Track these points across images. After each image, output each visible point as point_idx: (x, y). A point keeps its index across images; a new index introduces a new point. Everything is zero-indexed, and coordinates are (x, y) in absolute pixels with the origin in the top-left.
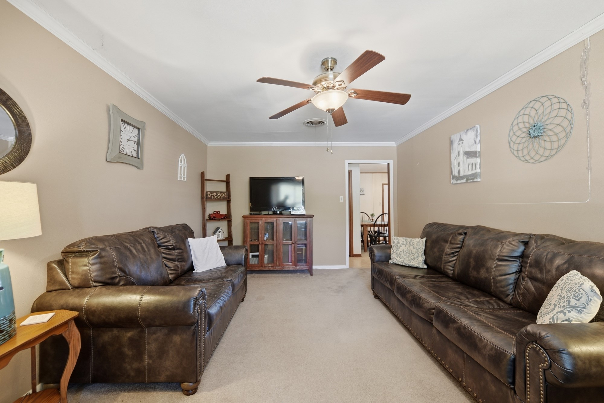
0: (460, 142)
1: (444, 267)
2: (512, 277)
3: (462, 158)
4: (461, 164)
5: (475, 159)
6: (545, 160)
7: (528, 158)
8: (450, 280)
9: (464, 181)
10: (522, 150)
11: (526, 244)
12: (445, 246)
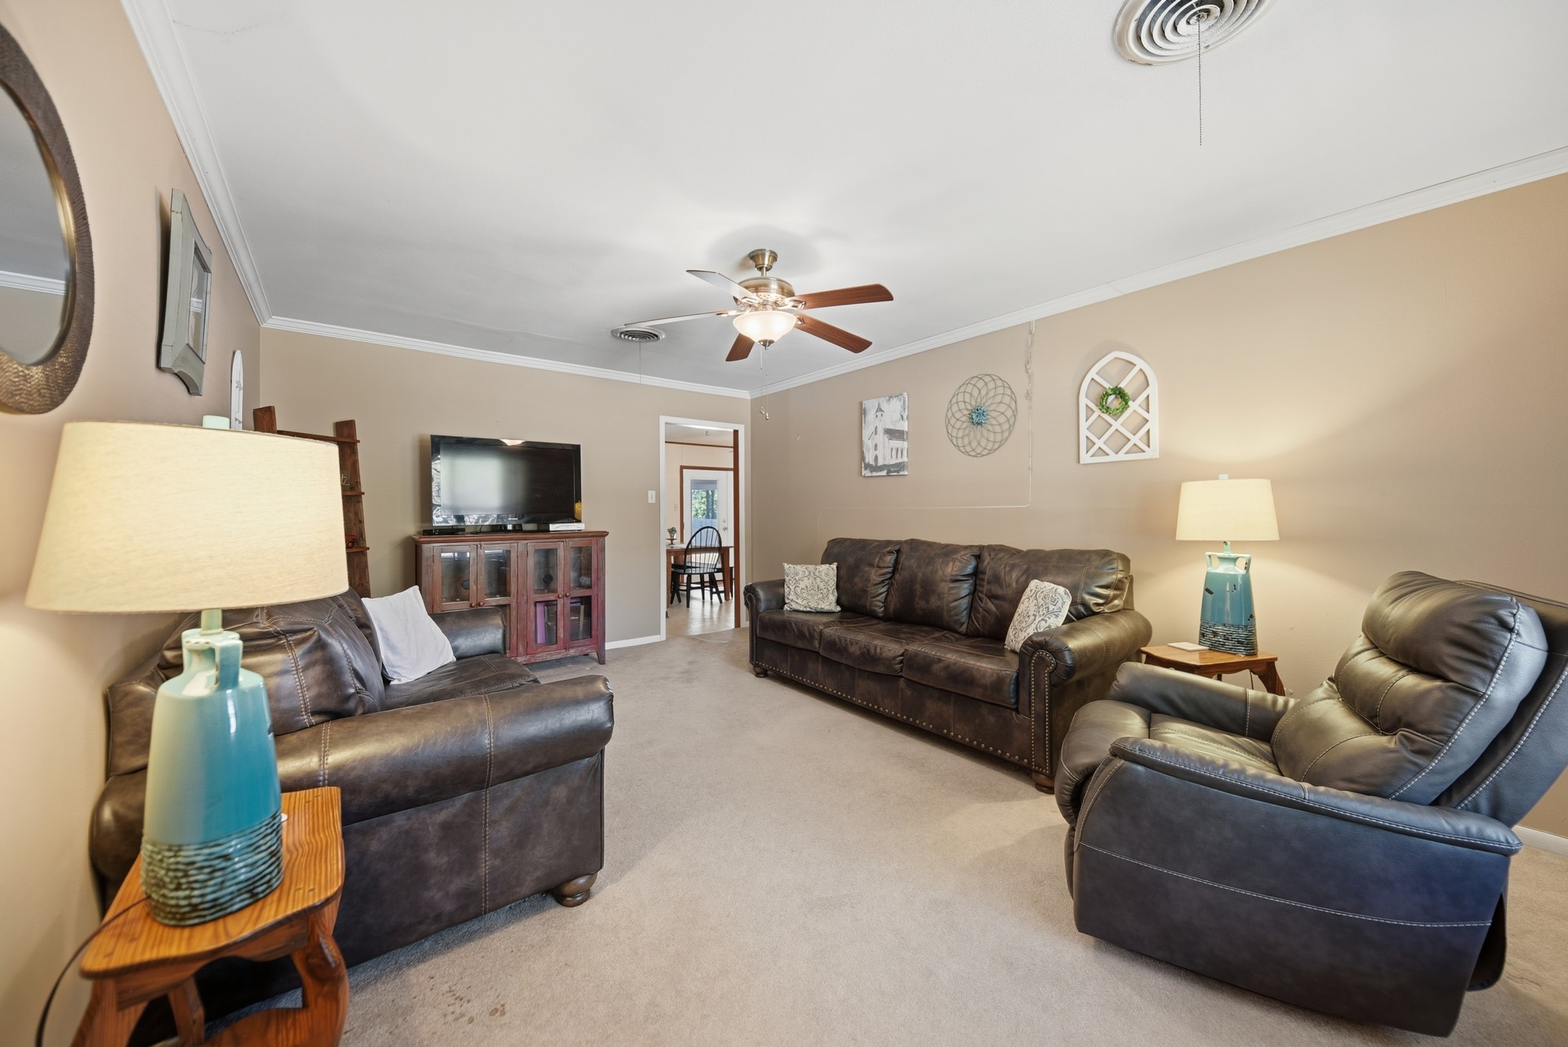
0: (879, 414)
1: (870, 605)
2: (964, 603)
3: (881, 438)
4: (880, 447)
5: (901, 442)
6: (988, 454)
7: (968, 449)
8: (881, 621)
9: (884, 473)
10: (962, 438)
11: (978, 557)
12: (871, 573)
